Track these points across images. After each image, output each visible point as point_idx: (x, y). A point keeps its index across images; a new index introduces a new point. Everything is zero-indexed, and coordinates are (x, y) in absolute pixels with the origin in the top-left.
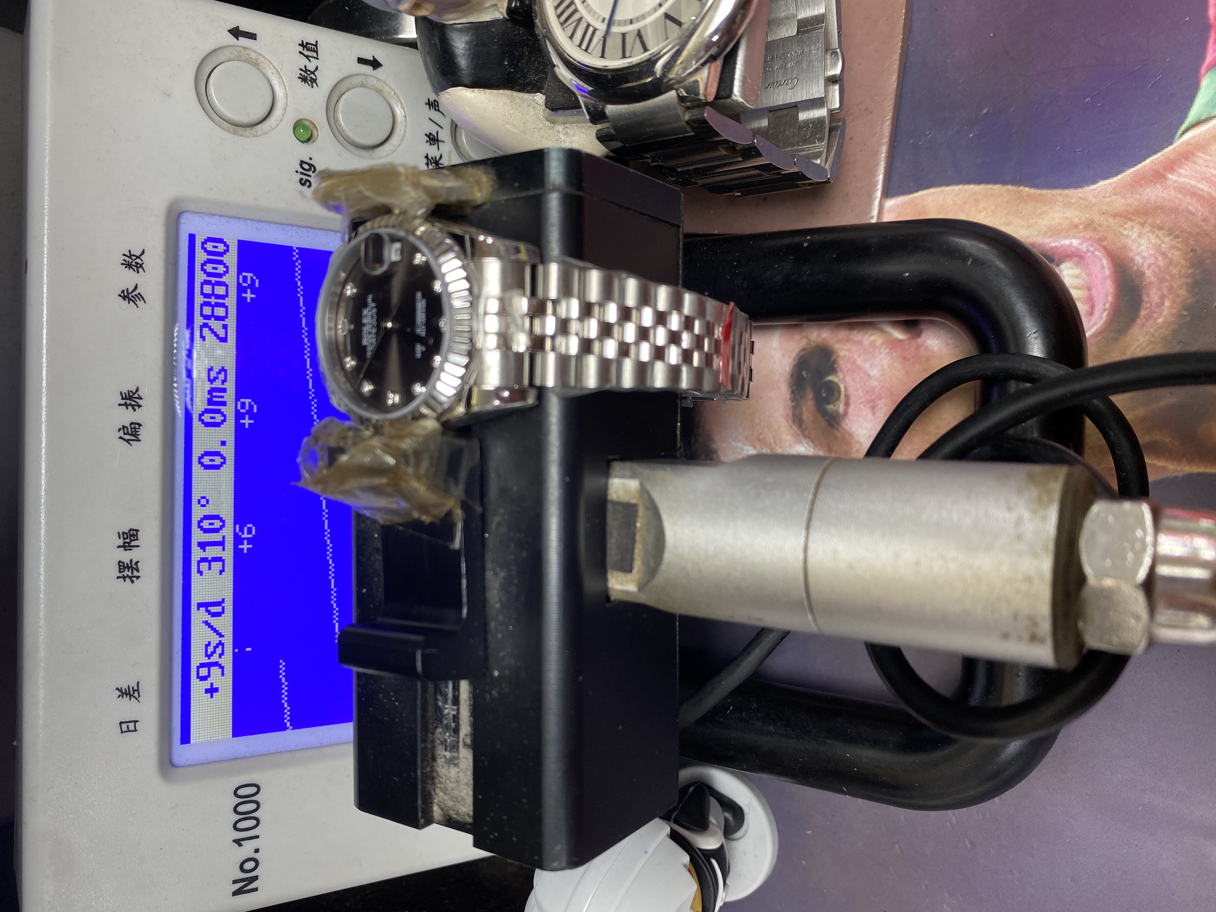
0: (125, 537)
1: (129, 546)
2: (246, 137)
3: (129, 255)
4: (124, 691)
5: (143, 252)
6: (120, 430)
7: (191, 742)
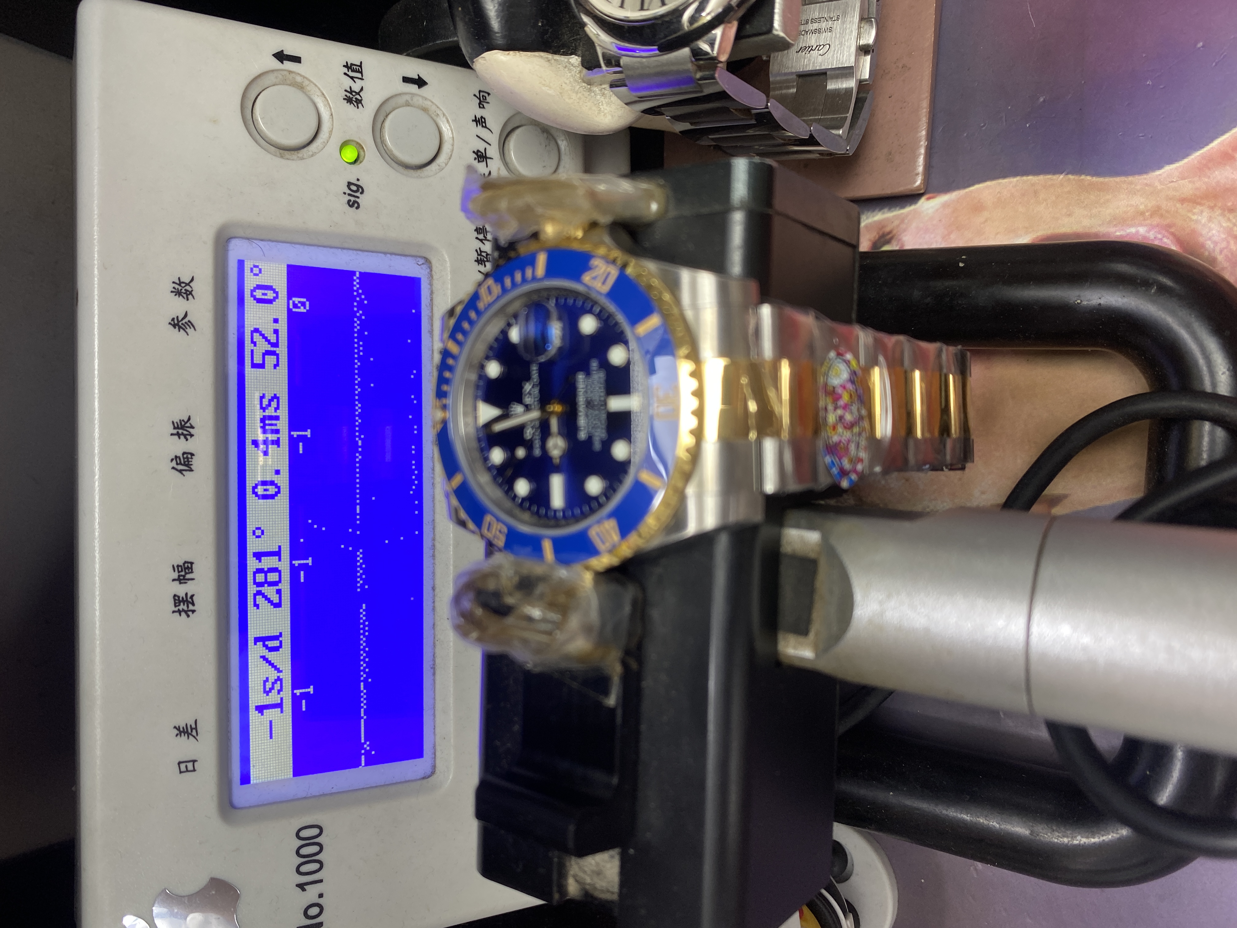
0: (180, 570)
1: (184, 579)
2: (293, 160)
3: (178, 282)
4: (181, 729)
5: (192, 280)
6: (172, 460)
7: (252, 782)
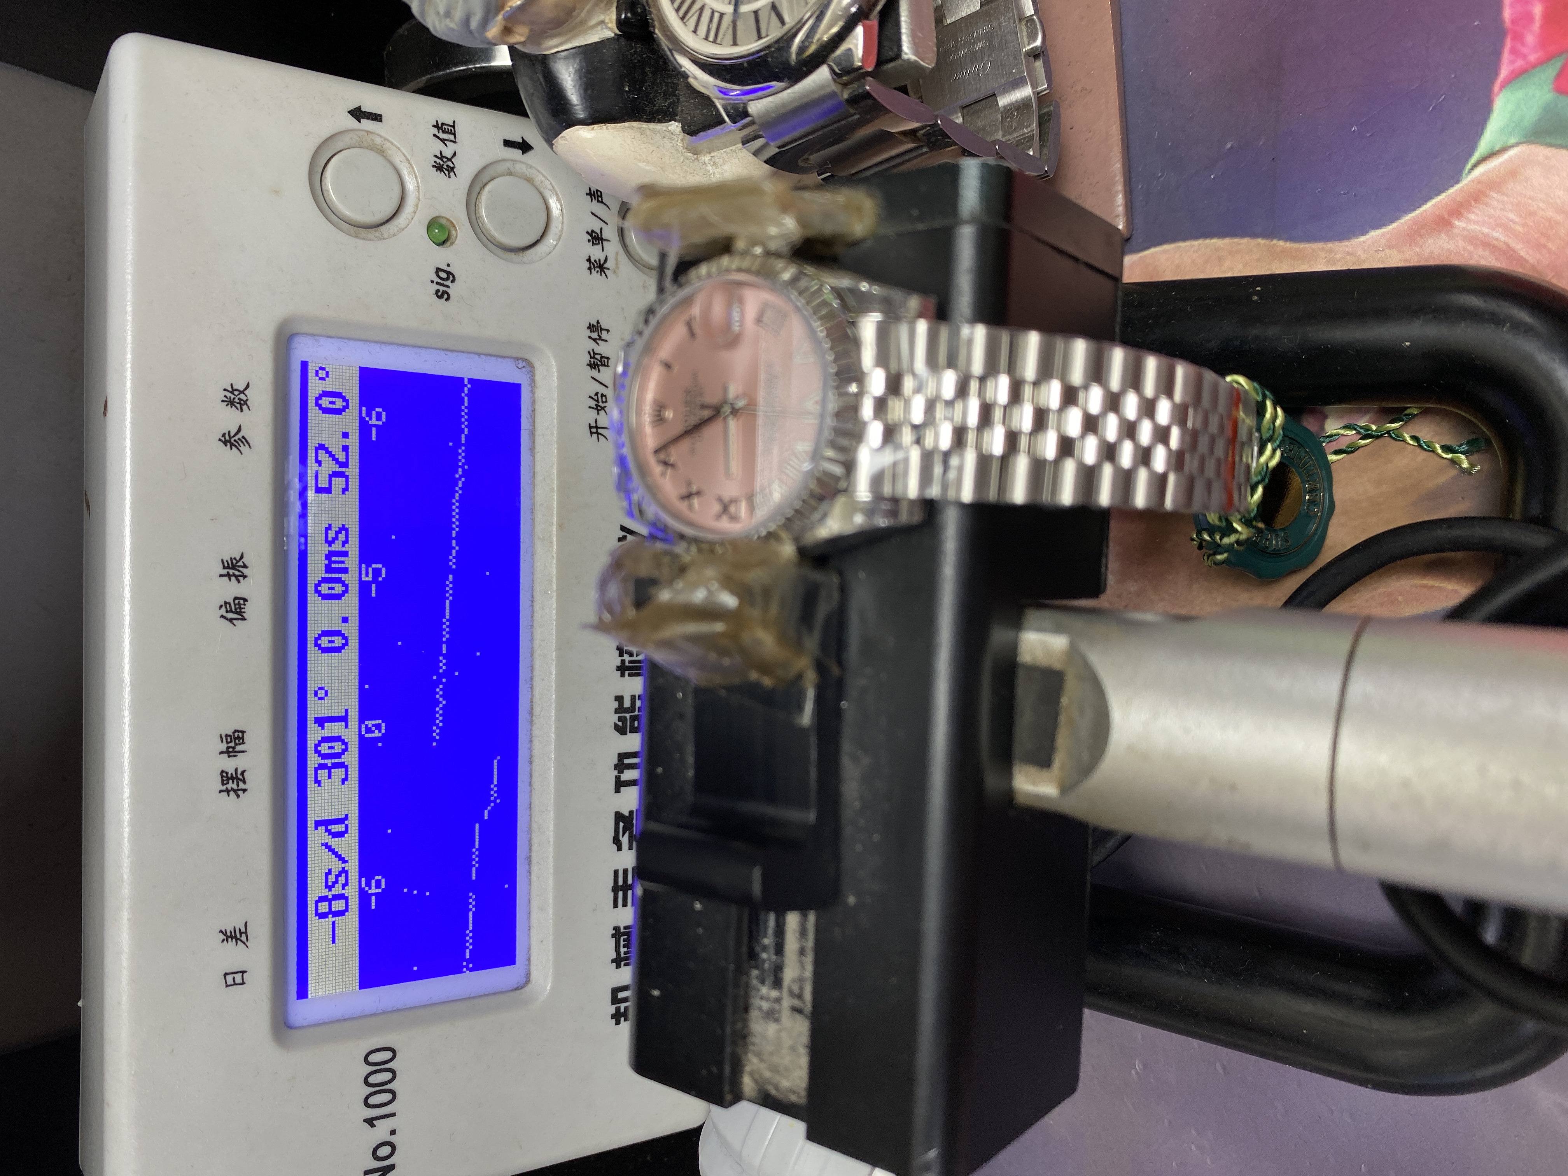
0: (229, 740)
1: (233, 752)
2: (370, 240)
3: (230, 389)
4: (229, 934)
5: (248, 386)
6: (221, 607)
7: (309, 996)
